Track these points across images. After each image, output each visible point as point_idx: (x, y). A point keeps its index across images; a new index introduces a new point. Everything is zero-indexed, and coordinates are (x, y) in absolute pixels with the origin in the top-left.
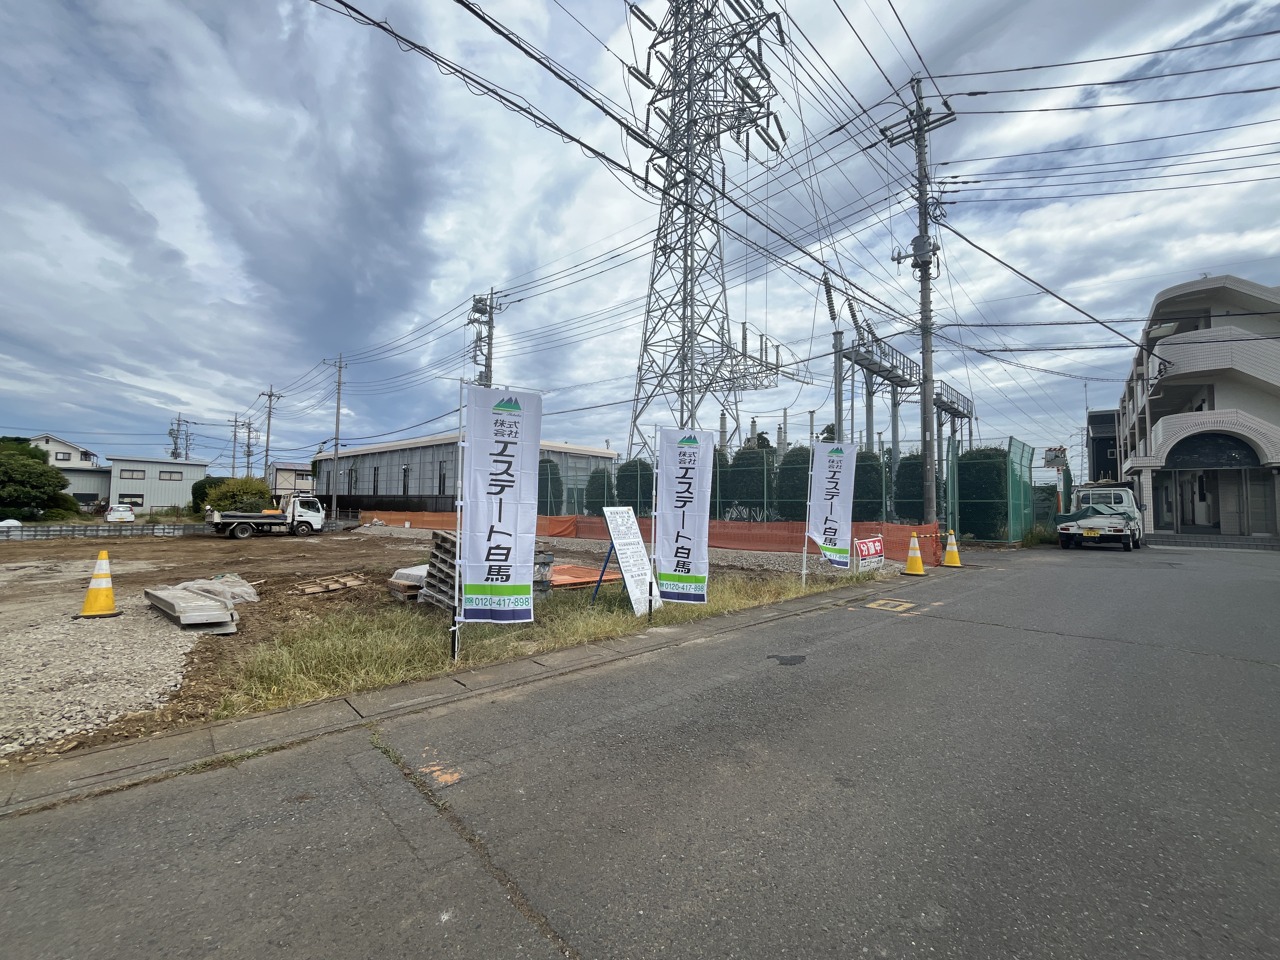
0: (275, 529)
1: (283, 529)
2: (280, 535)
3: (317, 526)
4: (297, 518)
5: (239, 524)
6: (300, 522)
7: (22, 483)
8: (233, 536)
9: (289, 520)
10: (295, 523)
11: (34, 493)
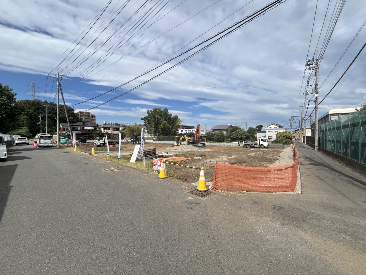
0: (255, 146)
1: (257, 146)
2: (256, 147)
3: (266, 146)
4: (260, 144)
5: (248, 144)
6: (261, 145)
7: (242, 135)
8: (246, 147)
9: (258, 144)
10: (260, 145)
11: (244, 137)
